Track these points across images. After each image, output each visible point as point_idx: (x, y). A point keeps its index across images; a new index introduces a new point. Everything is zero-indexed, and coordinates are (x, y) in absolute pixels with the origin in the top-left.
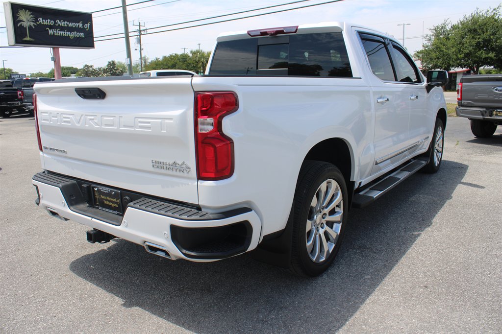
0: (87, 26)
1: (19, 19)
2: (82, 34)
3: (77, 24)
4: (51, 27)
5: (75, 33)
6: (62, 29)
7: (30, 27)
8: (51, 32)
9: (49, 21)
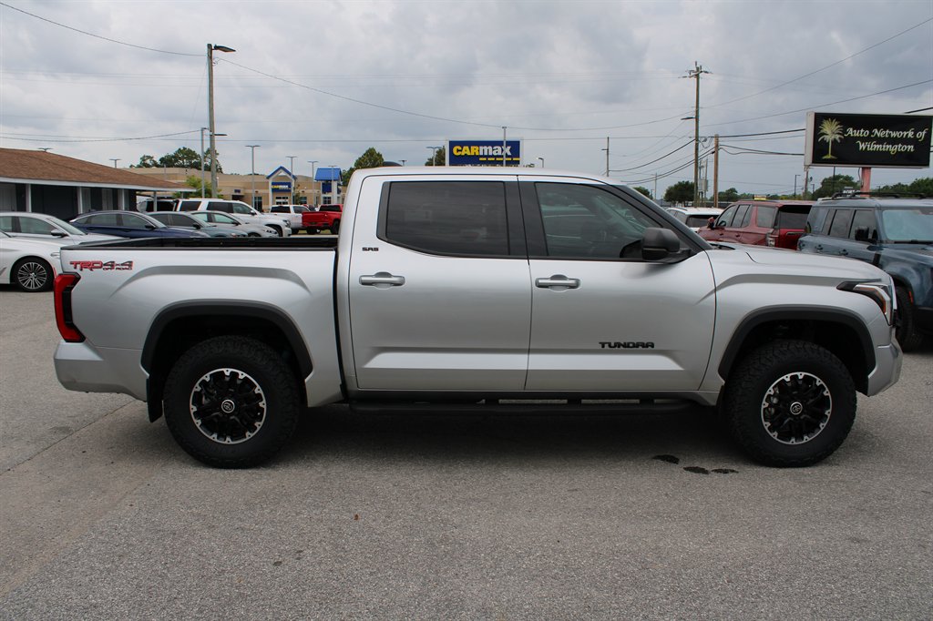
0: (922, 134)
1: (822, 131)
2: (911, 148)
3: (905, 133)
4: (863, 140)
5: (900, 145)
6: (880, 141)
7: (834, 142)
8: (862, 146)
9: (862, 131)
